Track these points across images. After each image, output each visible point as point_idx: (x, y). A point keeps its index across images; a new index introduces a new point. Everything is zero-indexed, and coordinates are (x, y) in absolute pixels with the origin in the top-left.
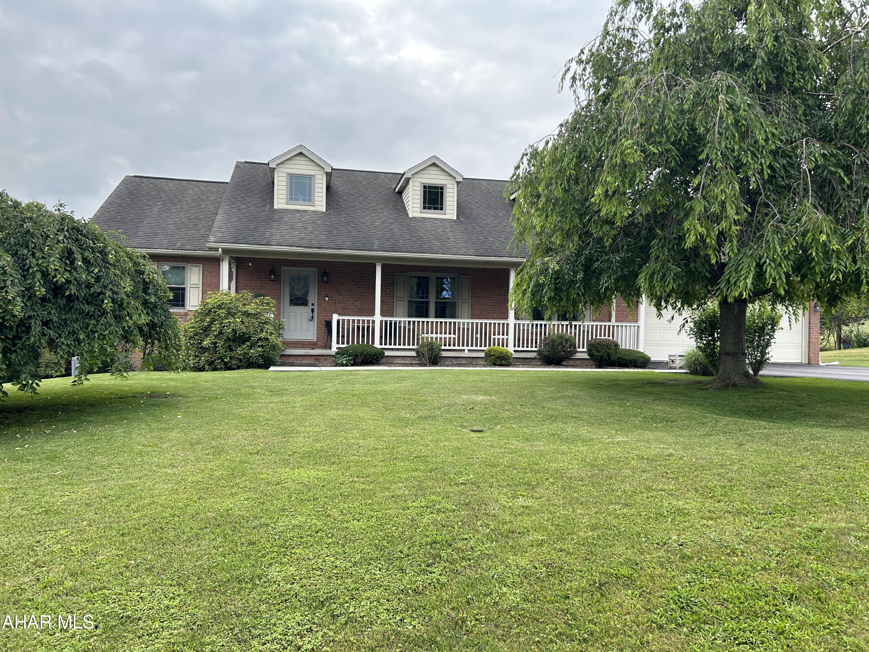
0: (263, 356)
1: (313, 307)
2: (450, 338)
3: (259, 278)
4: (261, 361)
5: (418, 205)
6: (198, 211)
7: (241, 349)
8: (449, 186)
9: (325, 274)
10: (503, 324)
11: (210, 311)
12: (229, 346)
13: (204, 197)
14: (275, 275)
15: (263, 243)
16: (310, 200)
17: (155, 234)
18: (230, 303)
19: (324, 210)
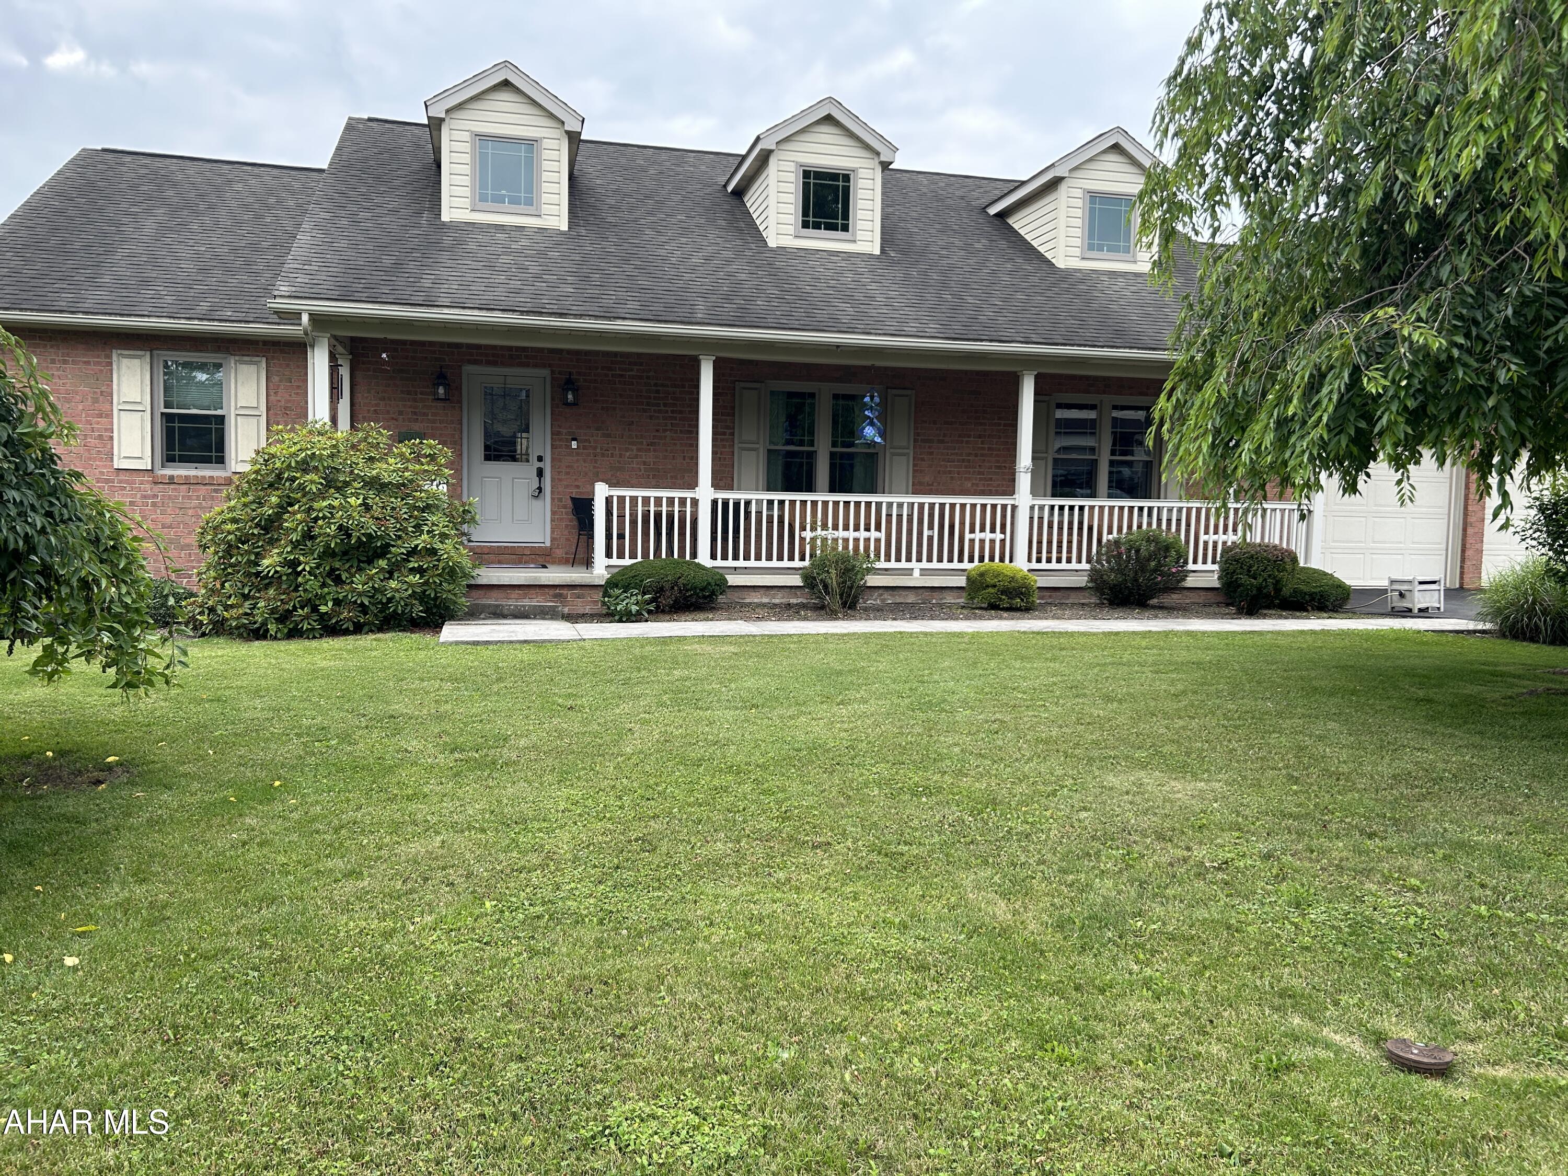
0: (422, 597)
1: (540, 465)
2: (867, 540)
3: (409, 393)
4: (418, 610)
5: (791, 219)
6: (257, 231)
7: (364, 578)
8: (862, 173)
9: (569, 384)
10: (1004, 507)
11: (279, 477)
12: (333, 570)
13: (272, 200)
14: (447, 386)
15: (414, 300)
16: (529, 202)
17: (145, 282)
18: (332, 456)
19: (564, 227)
